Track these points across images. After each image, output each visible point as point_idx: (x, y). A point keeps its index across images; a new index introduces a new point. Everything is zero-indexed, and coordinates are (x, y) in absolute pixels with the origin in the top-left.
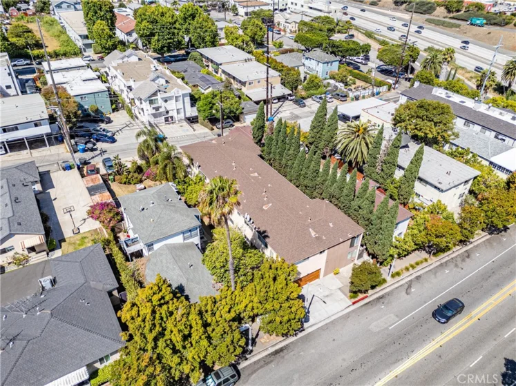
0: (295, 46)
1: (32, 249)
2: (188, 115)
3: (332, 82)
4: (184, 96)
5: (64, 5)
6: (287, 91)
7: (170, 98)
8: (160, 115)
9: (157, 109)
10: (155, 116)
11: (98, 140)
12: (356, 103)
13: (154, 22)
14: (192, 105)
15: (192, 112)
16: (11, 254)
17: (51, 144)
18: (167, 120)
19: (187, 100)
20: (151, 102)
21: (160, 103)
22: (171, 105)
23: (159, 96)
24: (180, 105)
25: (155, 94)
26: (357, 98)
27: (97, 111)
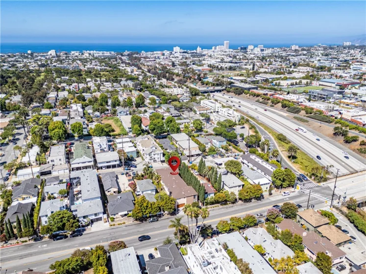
0: (213, 133)
1: (114, 192)
2: (161, 160)
3: (221, 149)
4: (161, 153)
5: (122, 112)
6: (200, 152)
7: (156, 154)
8: (152, 159)
9: (151, 157)
10: (150, 160)
11: (131, 167)
12: (227, 158)
13: (156, 125)
14: (163, 156)
15: (163, 159)
16: (110, 192)
17: (118, 167)
18: (154, 161)
19: (162, 155)
20: (150, 155)
21: (153, 155)
22: (156, 156)
23: (153, 153)
24: (159, 156)
25: (151, 153)
26: (228, 157)
27: (132, 157)
